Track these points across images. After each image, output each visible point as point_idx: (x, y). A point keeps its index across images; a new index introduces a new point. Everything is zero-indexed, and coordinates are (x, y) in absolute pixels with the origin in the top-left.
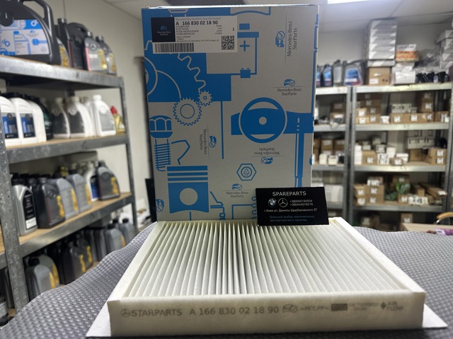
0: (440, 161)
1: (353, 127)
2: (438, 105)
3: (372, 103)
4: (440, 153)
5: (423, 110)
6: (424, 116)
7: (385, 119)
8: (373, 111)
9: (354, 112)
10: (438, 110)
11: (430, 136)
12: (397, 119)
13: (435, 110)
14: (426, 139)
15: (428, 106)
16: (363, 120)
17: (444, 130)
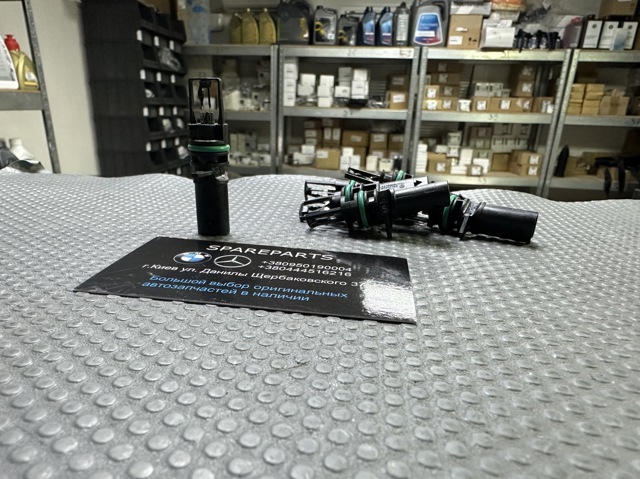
0: (533, 171)
1: (418, 114)
2: (539, 88)
3: (448, 79)
4: (534, 160)
5: (518, 94)
6: (519, 103)
7: (465, 104)
8: (447, 92)
9: (421, 89)
10: (538, 95)
11: (522, 134)
12: (481, 106)
13: (535, 94)
14: (517, 139)
15: (526, 88)
16: (433, 105)
17: (543, 125)
